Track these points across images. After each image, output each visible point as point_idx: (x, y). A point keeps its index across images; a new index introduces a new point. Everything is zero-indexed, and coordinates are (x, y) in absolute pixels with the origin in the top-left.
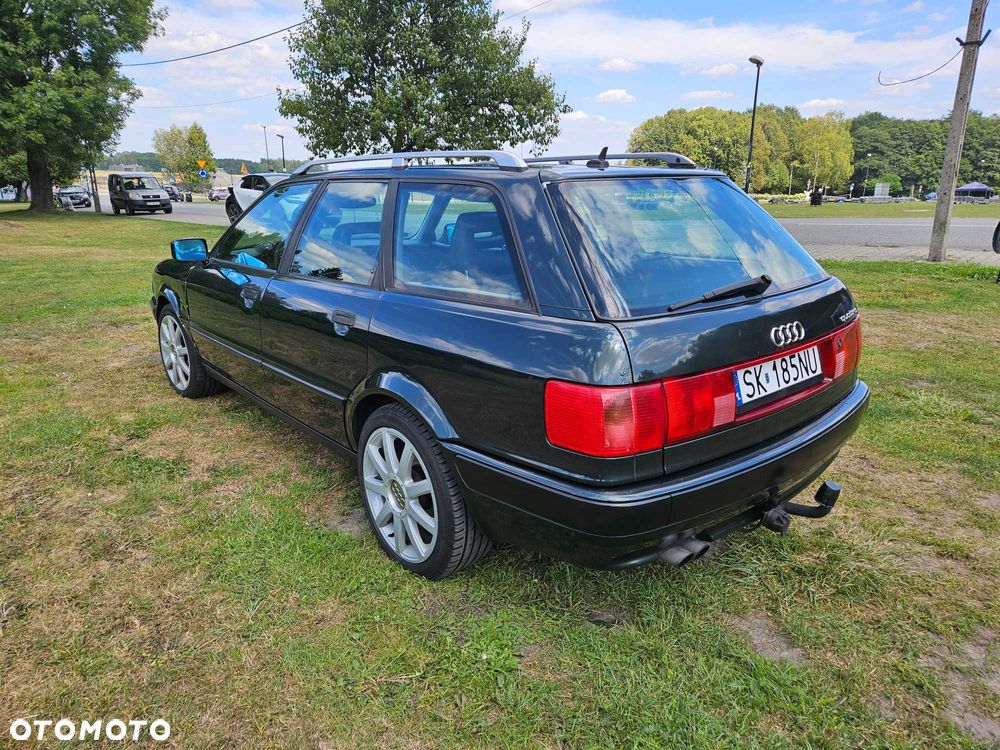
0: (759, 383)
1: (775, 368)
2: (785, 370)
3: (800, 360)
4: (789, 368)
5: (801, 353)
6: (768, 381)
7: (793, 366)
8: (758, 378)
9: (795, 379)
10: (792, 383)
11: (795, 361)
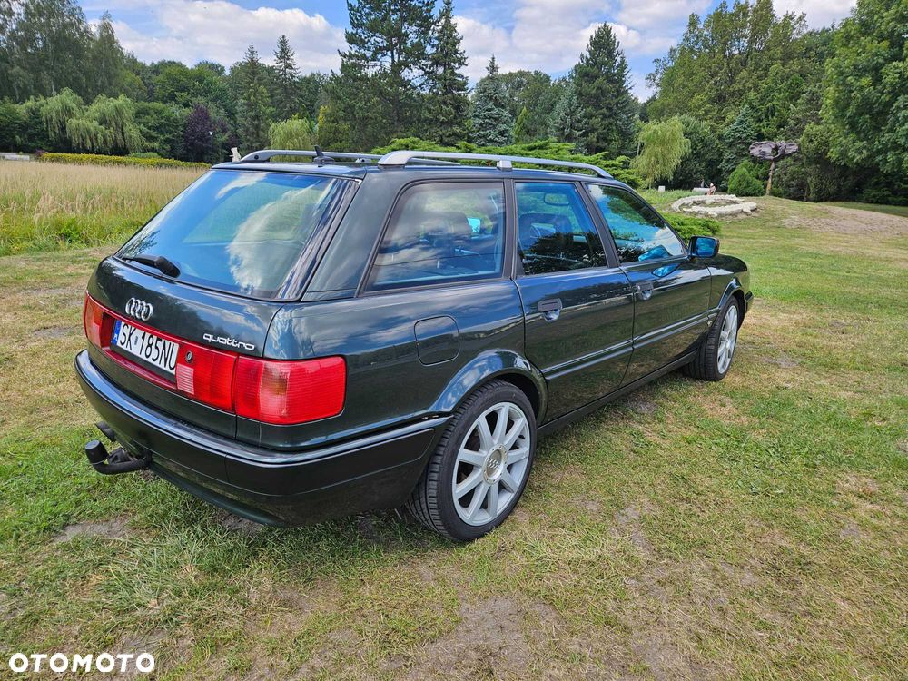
0: (129, 339)
1: (143, 337)
2: (150, 345)
3: (164, 348)
4: (153, 346)
5: (168, 343)
6: (136, 343)
7: (157, 347)
8: (130, 335)
9: (154, 360)
10: (150, 360)
11: (160, 345)
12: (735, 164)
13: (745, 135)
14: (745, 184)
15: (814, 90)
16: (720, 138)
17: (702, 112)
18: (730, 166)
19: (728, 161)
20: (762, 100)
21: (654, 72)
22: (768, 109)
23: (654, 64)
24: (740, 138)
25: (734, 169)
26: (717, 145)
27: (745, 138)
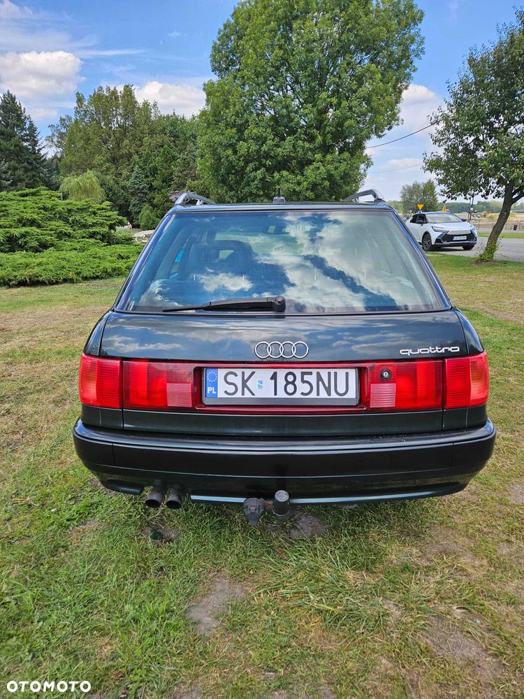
0: (244, 386)
1: (275, 378)
2: (291, 382)
3: (320, 379)
8: (246, 381)
9: (306, 395)
10: (298, 396)
12: (139, 208)
13: (141, 187)
14: (151, 222)
15: (185, 157)
16: (123, 188)
17: (104, 168)
18: (137, 209)
19: (134, 205)
20: (145, 162)
21: (50, 135)
22: (150, 168)
23: (50, 129)
24: (138, 189)
25: (140, 212)
26: (123, 194)
27: (142, 189)
